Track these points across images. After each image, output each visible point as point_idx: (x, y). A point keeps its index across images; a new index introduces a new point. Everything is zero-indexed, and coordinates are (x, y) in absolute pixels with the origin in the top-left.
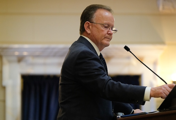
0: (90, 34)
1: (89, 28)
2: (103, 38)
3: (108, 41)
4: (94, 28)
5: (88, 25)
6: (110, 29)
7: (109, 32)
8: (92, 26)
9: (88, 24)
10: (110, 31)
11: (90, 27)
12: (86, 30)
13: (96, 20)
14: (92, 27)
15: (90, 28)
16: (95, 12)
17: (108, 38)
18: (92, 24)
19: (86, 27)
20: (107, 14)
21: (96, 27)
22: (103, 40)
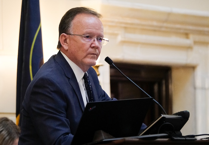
0: (67, 50)
2: (85, 54)
3: (92, 58)
4: (72, 42)
5: (65, 38)
6: (94, 40)
7: (93, 45)
9: (65, 36)
10: (94, 43)
11: (68, 40)
12: (62, 45)
13: (74, 31)
14: (70, 40)
15: (67, 42)
16: (73, 19)
17: (93, 53)
18: (69, 37)
19: (62, 41)
21: (74, 40)
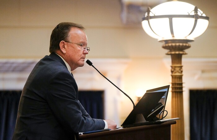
0: (65, 53)
1: (64, 47)
2: (80, 58)
3: (83, 61)
4: (70, 48)
7: (85, 52)
8: (68, 46)
9: (64, 43)
11: (66, 46)
12: (61, 49)
13: (72, 40)
16: (69, 31)
18: (67, 44)
20: (79, 32)
21: (72, 46)
22: (79, 60)
